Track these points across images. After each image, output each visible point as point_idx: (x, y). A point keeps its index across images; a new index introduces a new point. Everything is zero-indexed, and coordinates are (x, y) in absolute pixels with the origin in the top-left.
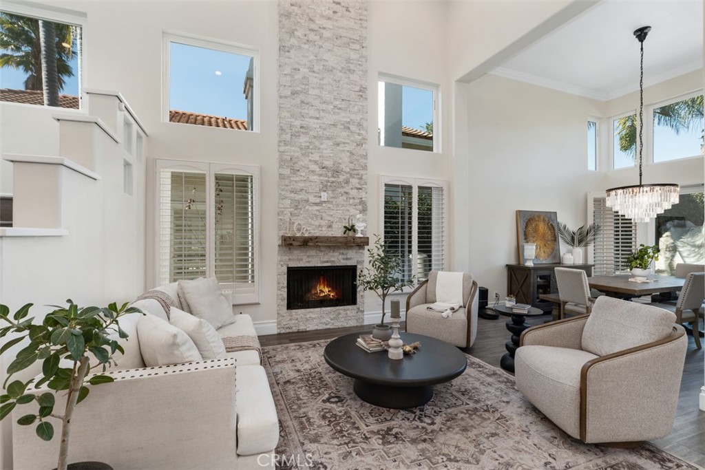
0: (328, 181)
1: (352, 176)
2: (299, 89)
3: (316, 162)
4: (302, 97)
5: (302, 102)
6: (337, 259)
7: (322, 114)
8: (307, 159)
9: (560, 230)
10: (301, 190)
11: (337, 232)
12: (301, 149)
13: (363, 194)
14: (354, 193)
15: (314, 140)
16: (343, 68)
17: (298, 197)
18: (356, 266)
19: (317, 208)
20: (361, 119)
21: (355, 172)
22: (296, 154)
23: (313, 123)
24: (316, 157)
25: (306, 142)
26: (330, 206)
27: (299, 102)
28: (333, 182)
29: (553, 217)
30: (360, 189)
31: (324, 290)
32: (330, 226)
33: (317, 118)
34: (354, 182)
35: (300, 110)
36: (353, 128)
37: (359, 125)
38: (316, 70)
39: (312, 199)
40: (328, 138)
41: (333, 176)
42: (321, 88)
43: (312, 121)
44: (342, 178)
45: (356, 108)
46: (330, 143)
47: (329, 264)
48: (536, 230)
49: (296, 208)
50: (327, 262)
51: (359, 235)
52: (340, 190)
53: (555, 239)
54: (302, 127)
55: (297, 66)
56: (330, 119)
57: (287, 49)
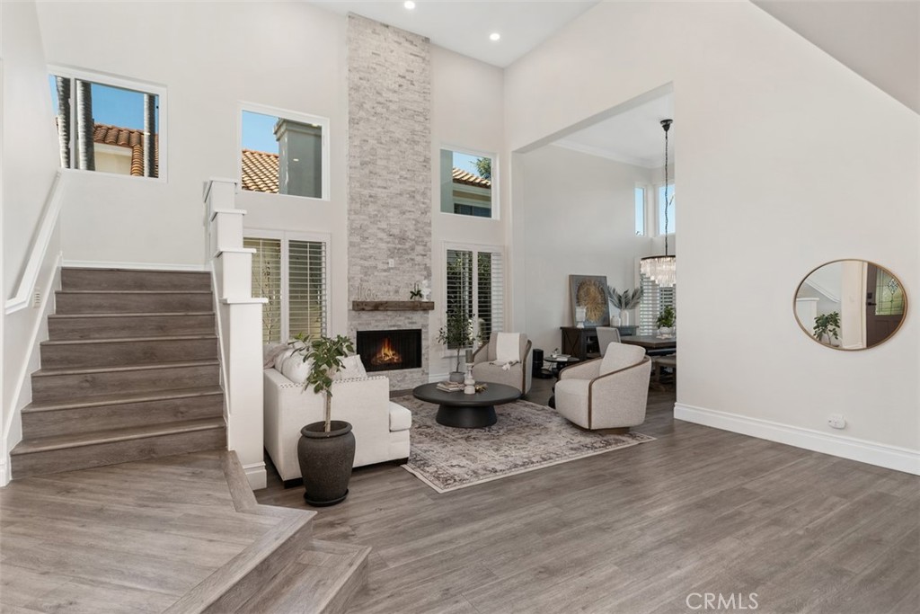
0: (395, 248)
1: (417, 243)
2: (367, 159)
3: (383, 230)
4: (370, 167)
5: (371, 172)
6: (402, 322)
7: (389, 183)
8: (376, 226)
9: (610, 293)
10: (370, 257)
11: (404, 296)
12: (370, 217)
13: (427, 260)
14: (418, 259)
15: (382, 209)
16: (408, 140)
17: (366, 264)
18: (420, 330)
19: (385, 274)
20: (426, 188)
21: (420, 239)
22: (366, 223)
23: (381, 193)
24: (383, 225)
25: (375, 210)
26: (398, 272)
27: (368, 172)
28: (399, 249)
29: (603, 281)
30: (425, 255)
31: (387, 353)
32: (397, 292)
33: (385, 188)
34: (419, 249)
35: (368, 180)
36: (418, 197)
37: (424, 194)
38: (384, 142)
39: (381, 266)
40: (395, 207)
41: (399, 243)
42: (388, 159)
43: (380, 190)
44: (408, 245)
45: (421, 178)
46: (396, 211)
47: (396, 328)
48: (588, 293)
49: (366, 274)
50: (394, 326)
51: (425, 300)
52: (406, 257)
53: (605, 303)
54: (370, 196)
55: (366, 138)
56: (397, 188)
57: (356, 121)
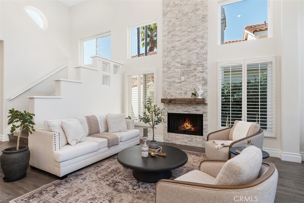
0: (185, 71)
1: (198, 66)
2: (171, 30)
3: (179, 62)
4: (172, 33)
5: (173, 35)
6: (191, 110)
7: (182, 38)
8: (175, 61)
10: (172, 77)
11: (189, 96)
12: (172, 57)
13: (204, 75)
14: (199, 75)
15: (178, 52)
16: (192, 10)
17: (170, 80)
18: (203, 115)
19: (179, 85)
20: (203, 34)
21: (200, 63)
22: (170, 61)
23: (177, 44)
24: (179, 60)
25: (174, 54)
26: (186, 83)
27: (171, 36)
28: (187, 71)
30: (203, 72)
31: (188, 126)
32: (186, 93)
33: (180, 41)
34: (200, 69)
35: (171, 40)
36: (198, 40)
37: (202, 37)
38: (179, 17)
39: (177, 81)
40: (185, 49)
41: (187, 68)
42: (181, 25)
43: (177, 43)
44: (192, 68)
45: (200, 28)
46: (186, 51)
47: (187, 113)
49: (170, 85)
50: (186, 111)
52: (191, 74)
54: (172, 47)
55: (170, 20)
56: (187, 38)
57: (166, 14)
